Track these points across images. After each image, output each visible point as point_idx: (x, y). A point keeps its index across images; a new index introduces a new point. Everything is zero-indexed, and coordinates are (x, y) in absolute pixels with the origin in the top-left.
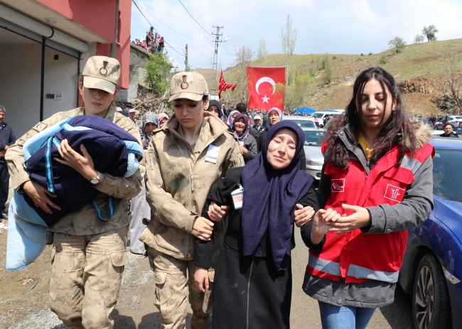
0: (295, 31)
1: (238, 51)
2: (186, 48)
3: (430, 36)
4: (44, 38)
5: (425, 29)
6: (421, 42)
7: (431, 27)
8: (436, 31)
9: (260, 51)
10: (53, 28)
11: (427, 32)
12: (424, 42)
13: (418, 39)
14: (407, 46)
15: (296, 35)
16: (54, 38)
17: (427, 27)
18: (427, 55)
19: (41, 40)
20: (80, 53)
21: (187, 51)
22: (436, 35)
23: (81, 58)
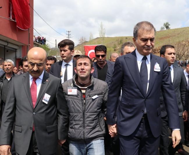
0: (104, 29)
1: (80, 39)
2: (56, 41)
3: (167, 27)
4: (5, 46)
5: (165, 24)
6: (163, 30)
7: (167, 23)
8: (169, 25)
9: (90, 38)
10: (8, 42)
11: (165, 26)
12: (165, 30)
13: (162, 28)
14: (157, 32)
15: (105, 31)
16: (8, 46)
17: (165, 23)
18: (165, 36)
19: (4, 47)
20: (16, 49)
21: (56, 42)
22: (169, 26)
23: (17, 51)
